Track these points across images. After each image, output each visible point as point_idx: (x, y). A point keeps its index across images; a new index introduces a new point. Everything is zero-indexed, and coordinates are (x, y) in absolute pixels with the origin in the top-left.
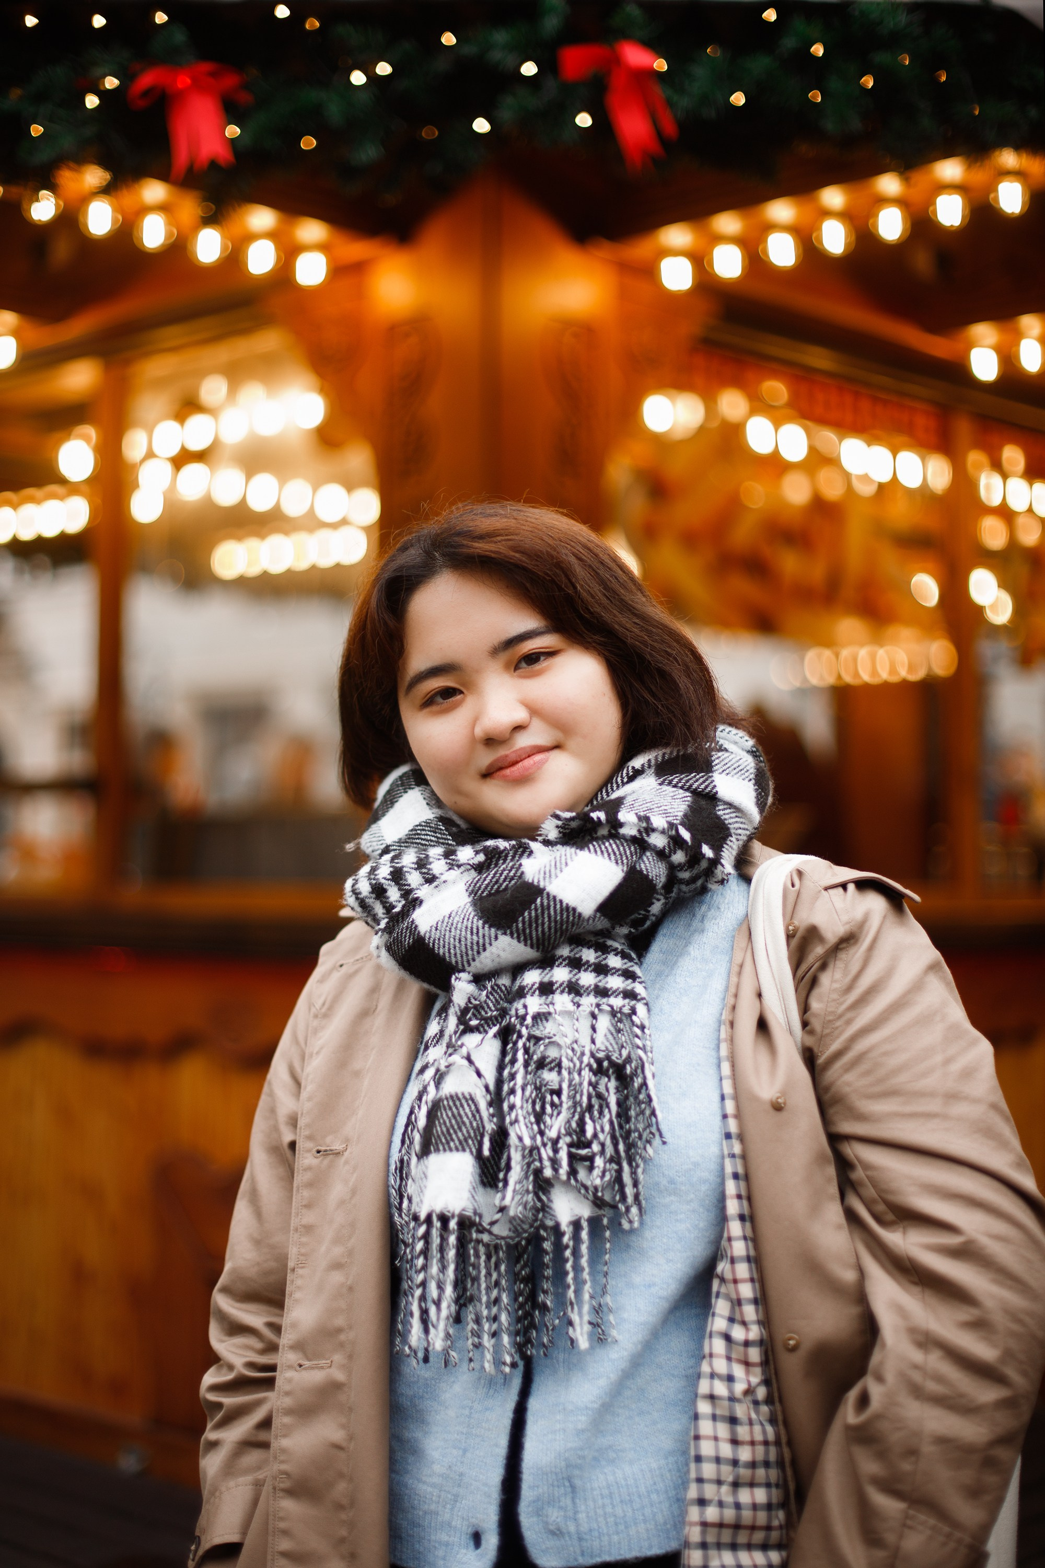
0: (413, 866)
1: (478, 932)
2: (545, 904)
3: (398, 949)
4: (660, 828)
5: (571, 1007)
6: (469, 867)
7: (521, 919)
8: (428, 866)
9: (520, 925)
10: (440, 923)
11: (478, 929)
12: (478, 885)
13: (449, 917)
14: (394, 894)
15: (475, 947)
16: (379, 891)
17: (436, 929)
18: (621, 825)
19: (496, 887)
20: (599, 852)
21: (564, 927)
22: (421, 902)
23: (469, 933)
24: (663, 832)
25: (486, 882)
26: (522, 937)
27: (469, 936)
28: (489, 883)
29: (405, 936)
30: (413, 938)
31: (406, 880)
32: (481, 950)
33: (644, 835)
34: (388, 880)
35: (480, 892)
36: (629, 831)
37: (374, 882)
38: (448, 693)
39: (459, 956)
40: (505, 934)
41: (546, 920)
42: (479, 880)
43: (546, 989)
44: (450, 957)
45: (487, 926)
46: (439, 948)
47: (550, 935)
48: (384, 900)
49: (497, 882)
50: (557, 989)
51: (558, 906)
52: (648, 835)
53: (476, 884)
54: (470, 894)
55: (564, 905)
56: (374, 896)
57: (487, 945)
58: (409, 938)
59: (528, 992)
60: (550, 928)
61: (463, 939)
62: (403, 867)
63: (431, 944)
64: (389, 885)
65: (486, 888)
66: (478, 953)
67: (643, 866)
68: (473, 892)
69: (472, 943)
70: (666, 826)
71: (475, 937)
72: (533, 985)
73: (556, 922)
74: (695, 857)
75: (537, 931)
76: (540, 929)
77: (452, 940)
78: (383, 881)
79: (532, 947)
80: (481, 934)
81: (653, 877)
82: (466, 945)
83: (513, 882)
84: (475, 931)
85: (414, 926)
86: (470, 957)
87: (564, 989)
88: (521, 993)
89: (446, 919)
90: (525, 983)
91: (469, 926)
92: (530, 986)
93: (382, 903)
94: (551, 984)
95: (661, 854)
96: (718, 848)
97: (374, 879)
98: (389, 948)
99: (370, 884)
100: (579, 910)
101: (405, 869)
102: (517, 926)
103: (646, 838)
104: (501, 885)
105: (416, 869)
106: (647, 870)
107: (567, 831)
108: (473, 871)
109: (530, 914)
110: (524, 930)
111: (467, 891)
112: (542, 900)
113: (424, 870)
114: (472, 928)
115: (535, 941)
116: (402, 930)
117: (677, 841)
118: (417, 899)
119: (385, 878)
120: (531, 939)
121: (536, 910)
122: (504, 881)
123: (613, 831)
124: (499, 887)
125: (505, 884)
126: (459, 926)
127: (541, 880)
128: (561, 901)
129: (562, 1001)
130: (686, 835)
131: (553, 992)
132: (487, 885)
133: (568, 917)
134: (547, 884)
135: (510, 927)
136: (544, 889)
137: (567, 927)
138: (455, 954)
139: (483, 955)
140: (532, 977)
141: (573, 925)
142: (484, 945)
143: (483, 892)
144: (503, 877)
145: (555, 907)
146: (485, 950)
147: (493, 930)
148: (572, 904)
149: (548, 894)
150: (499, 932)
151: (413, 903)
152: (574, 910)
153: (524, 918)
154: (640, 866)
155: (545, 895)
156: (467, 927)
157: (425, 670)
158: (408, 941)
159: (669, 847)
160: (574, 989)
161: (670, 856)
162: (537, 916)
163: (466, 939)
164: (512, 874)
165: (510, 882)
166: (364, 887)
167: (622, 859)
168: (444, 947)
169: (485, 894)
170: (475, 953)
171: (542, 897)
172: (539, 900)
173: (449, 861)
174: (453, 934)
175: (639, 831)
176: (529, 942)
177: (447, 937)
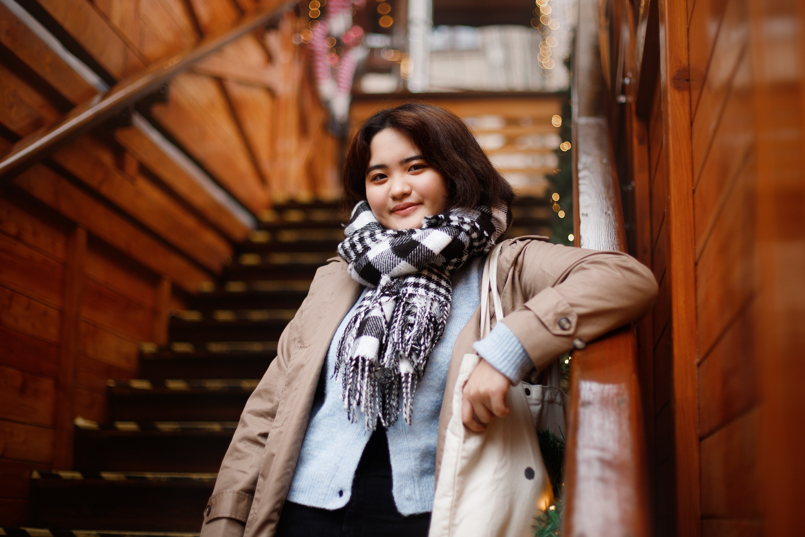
0: (368, 236)
1: (393, 259)
2: (420, 248)
3: (360, 268)
4: (468, 223)
5: (424, 294)
6: (391, 235)
7: (410, 254)
8: (374, 236)
9: (410, 257)
10: (378, 256)
11: (393, 258)
12: (394, 242)
13: (382, 254)
14: (359, 247)
15: (391, 265)
16: (353, 246)
17: (376, 258)
18: (451, 221)
19: (401, 243)
20: (442, 231)
21: (427, 258)
22: (370, 249)
23: (389, 259)
24: (469, 224)
25: (397, 241)
26: (411, 261)
27: (389, 261)
28: (398, 241)
29: (363, 262)
30: (366, 263)
31: (365, 241)
32: (394, 267)
33: (461, 225)
34: (357, 241)
35: (395, 244)
36: (455, 223)
37: (351, 242)
38: (382, 176)
39: (384, 269)
40: (404, 260)
41: (420, 255)
42: (395, 240)
43: (416, 285)
44: (381, 270)
45: (396, 257)
46: (377, 266)
47: (421, 261)
48: (355, 250)
49: (402, 241)
50: (420, 286)
51: (425, 250)
52: (462, 225)
53: (393, 241)
54: (391, 245)
55: (428, 249)
56: (351, 248)
57: (396, 265)
58: (365, 263)
59: (409, 285)
60: (422, 258)
61: (387, 262)
62: (364, 236)
63: (374, 265)
64: (358, 243)
65: (397, 243)
66: (393, 268)
67: (460, 237)
68: (392, 244)
69: (390, 264)
70: (470, 221)
71: (392, 261)
72: (411, 283)
73: (424, 256)
74: (481, 236)
75: (416, 259)
76: (418, 259)
77: (382, 262)
78: (355, 242)
79: (414, 266)
80: (394, 260)
81: (464, 242)
82: (388, 264)
83: (408, 241)
84: (392, 259)
85: (367, 258)
86: (389, 270)
87: (423, 287)
88: (406, 285)
89: (380, 254)
90: (408, 282)
91: (390, 257)
92: (410, 283)
93: (354, 251)
94: (418, 284)
95: (468, 233)
96: (490, 233)
97: (352, 241)
98: (356, 268)
99: (350, 243)
100: (434, 251)
101: (365, 237)
102: (409, 257)
103: (462, 226)
104: (403, 242)
105: (369, 237)
106: (462, 239)
107: (430, 224)
108: (392, 237)
109: (414, 252)
110: (411, 258)
111: (389, 244)
112: (419, 247)
113: (373, 238)
114: (391, 258)
115: (415, 264)
116: (362, 260)
117: (474, 228)
118: (369, 247)
119: (356, 241)
120: (414, 262)
121: (417, 251)
122: (405, 240)
123: (448, 224)
124: (402, 243)
125: (405, 242)
126: (385, 257)
127: (419, 239)
128: (426, 248)
129: (422, 291)
130: (478, 226)
131: (419, 287)
132: (398, 242)
133: (429, 254)
134: (421, 241)
135: (406, 257)
136: (420, 243)
137: (428, 258)
138: (383, 268)
139: (395, 269)
140: (411, 280)
141: (431, 258)
142: (395, 264)
143: (396, 245)
144: (404, 239)
145: (424, 250)
146: (395, 266)
147: (399, 258)
148: (431, 249)
149: (421, 244)
150: (401, 259)
151: (367, 249)
152: (432, 251)
153: (412, 254)
154: (459, 237)
155: (420, 245)
156: (388, 257)
157: (374, 166)
158: (364, 264)
159: (471, 230)
160: (427, 288)
161: (471, 234)
162: (417, 253)
163: (388, 262)
164: (408, 238)
165: (407, 241)
166: (347, 245)
167: (451, 233)
168: (379, 265)
169: (397, 245)
170: (391, 268)
171: (419, 246)
172: (418, 247)
173: (383, 234)
174: (383, 260)
175: (459, 223)
176: (413, 264)
177: (380, 261)
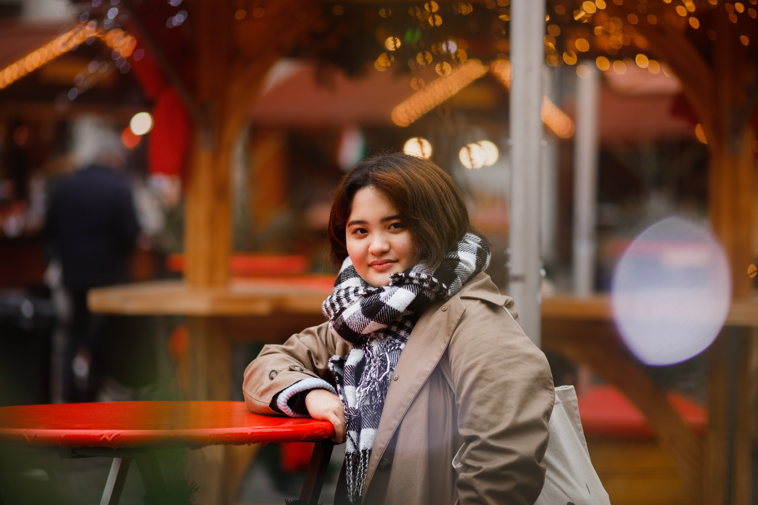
0: (344, 296)
1: (363, 320)
2: (386, 309)
3: (337, 327)
4: (425, 278)
6: (361, 296)
7: (377, 315)
8: (349, 296)
9: (377, 317)
10: (351, 317)
11: (363, 319)
12: (364, 302)
13: (354, 315)
14: (337, 307)
15: (363, 326)
16: (333, 305)
17: (349, 319)
19: (370, 303)
20: (406, 288)
21: (394, 316)
22: (345, 309)
23: (360, 320)
25: (367, 301)
26: (378, 320)
27: (360, 322)
28: (368, 301)
29: (339, 322)
30: (342, 322)
31: (341, 302)
32: (365, 327)
35: (365, 305)
36: (415, 280)
38: (363, 231)
40: (372, 320)
41: (387, 314)
42: (365, 300)
44: (354, 329)
45: (366, 318)
46: (350, 326)
47: (388, 320)
48: (334, 309)
49: (371, 301)
51: (390, 309)
52: (423, 282)
53: (363, 302)
54: (361, 306)
55: (393, 309)
56: (331, 307)
57: (367, 325)
58: (341, 322)
60: (388, 317)
61: (358, 323)
62: (340, 296)
63: (348, 325)
64: (336, 303)
66: (364, 328)
67: (424, 293)
68: (362, 305)
69: (361, 324)
70: (427, 277)
71: (362, 322)
73: (390, 315)
75: (384, 319)
76: (385, 318)
77: (354, 323)
78: (334, 302)
79: (382, 324)
80: (364, 321)
81: (429, 296)
82: (359, 325)
85: (342, 318)
86: (361, 329)
96: (448, 285)
97: (331, 301)
98: (334, 326)
99: (330, 303)
100: (399, 310)
102: (376, 317)
104: (372, 302)
106: (426, 294)
107: (395, 283)
108: (362, 298)
109: (380, 313)
110: (379, 319)
111: (360, 304)
112: (384, 307)
113: (347, 298)
114: (361, 319)
116: (338, 319)
117: (432, 283)
119: (335, 301)
121: (382, 311)
122: (373, 300)
124: (372, 303)
126: (357, 318)
130: (436, 280)
132: (367, 302)
133: (394, 313)
134: (386, 301)
135: (374, 318)
136: (385, 303)
137: (395, 317)
138: (356, 328)
141: (397, 316)
142: (366, 325)
143: (366, 305)
146: (366, 326)
147: (368, 319)
148: (396, 308)
149: (386, 305)
150: (370, 320)
151: (343, 309)
152: (397, 310)
156: (359, 318)
157: (354, 221)
158: (340, 323)
159: (430, 286)
161: (431, 290)
162: (383, 313)
163: (359, 322)
164: (376, 298)
165: (375, 301)
166: (328, 305)
167: (414, 290)
168: (352, 326)
170: (363, 328)
171: (384, 306)
173: (355, 294)
174: (355, 321)
176: (381, 322)
177: (353, 322)
